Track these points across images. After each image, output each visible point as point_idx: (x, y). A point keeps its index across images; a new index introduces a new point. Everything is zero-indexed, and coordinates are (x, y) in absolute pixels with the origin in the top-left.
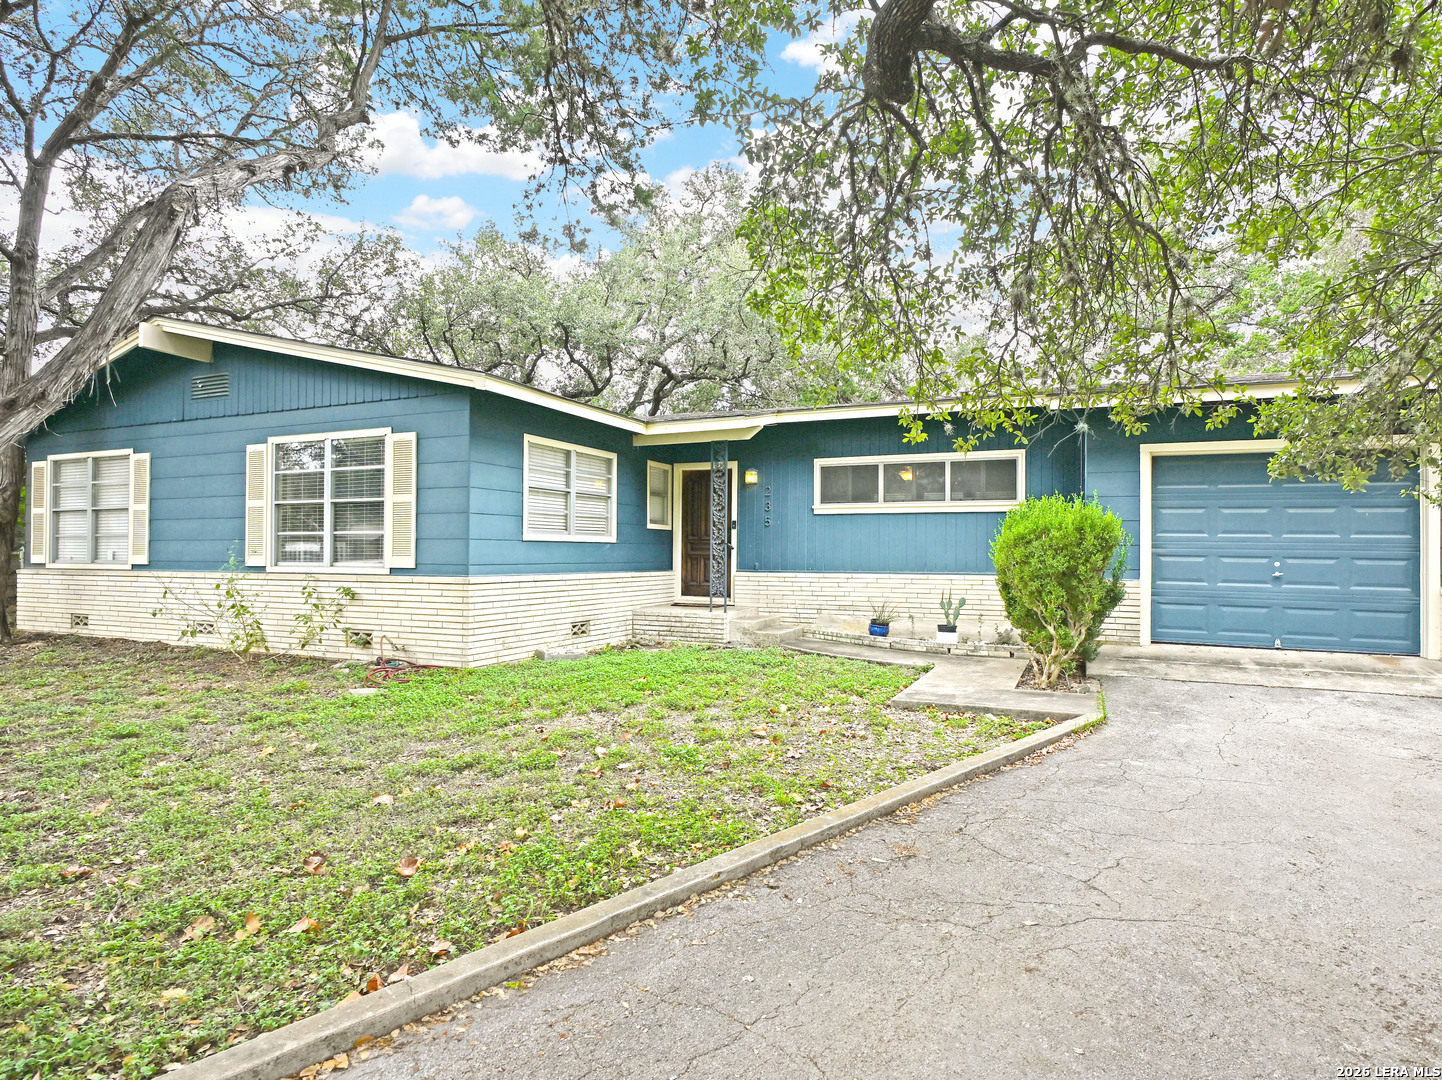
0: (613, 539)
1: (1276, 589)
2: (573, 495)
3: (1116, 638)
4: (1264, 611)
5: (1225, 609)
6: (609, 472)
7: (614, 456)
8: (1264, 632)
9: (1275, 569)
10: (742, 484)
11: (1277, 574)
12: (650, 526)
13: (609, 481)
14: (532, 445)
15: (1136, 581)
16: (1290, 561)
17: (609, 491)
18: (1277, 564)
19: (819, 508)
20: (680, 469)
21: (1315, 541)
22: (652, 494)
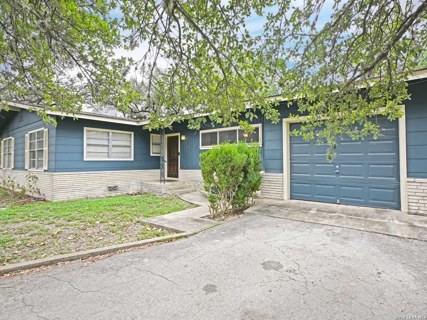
0: (132, 159)
1: (337, 178)
2: (110, 146)
3: (274, 197)
4: (333, 187)
5: (317, 186)
6: (130, 138)
7: (132, 133)
8: (333, 196)
9: (336, 169)
10: (181, 141)
11: (337, 171)
12: (151, 155)
13: (130, 141)
14: (87, 130)
15: (281, 174)
16: (343, 166)
17: (130, 144)
18: (337, 167)
19: (202, 148)
20: (166, 136)
21: (352, 156)
22: (153, 144)
